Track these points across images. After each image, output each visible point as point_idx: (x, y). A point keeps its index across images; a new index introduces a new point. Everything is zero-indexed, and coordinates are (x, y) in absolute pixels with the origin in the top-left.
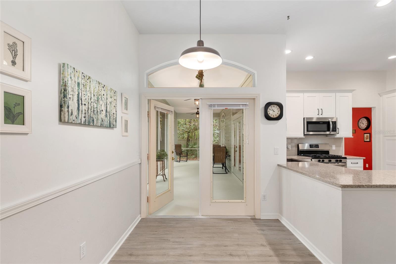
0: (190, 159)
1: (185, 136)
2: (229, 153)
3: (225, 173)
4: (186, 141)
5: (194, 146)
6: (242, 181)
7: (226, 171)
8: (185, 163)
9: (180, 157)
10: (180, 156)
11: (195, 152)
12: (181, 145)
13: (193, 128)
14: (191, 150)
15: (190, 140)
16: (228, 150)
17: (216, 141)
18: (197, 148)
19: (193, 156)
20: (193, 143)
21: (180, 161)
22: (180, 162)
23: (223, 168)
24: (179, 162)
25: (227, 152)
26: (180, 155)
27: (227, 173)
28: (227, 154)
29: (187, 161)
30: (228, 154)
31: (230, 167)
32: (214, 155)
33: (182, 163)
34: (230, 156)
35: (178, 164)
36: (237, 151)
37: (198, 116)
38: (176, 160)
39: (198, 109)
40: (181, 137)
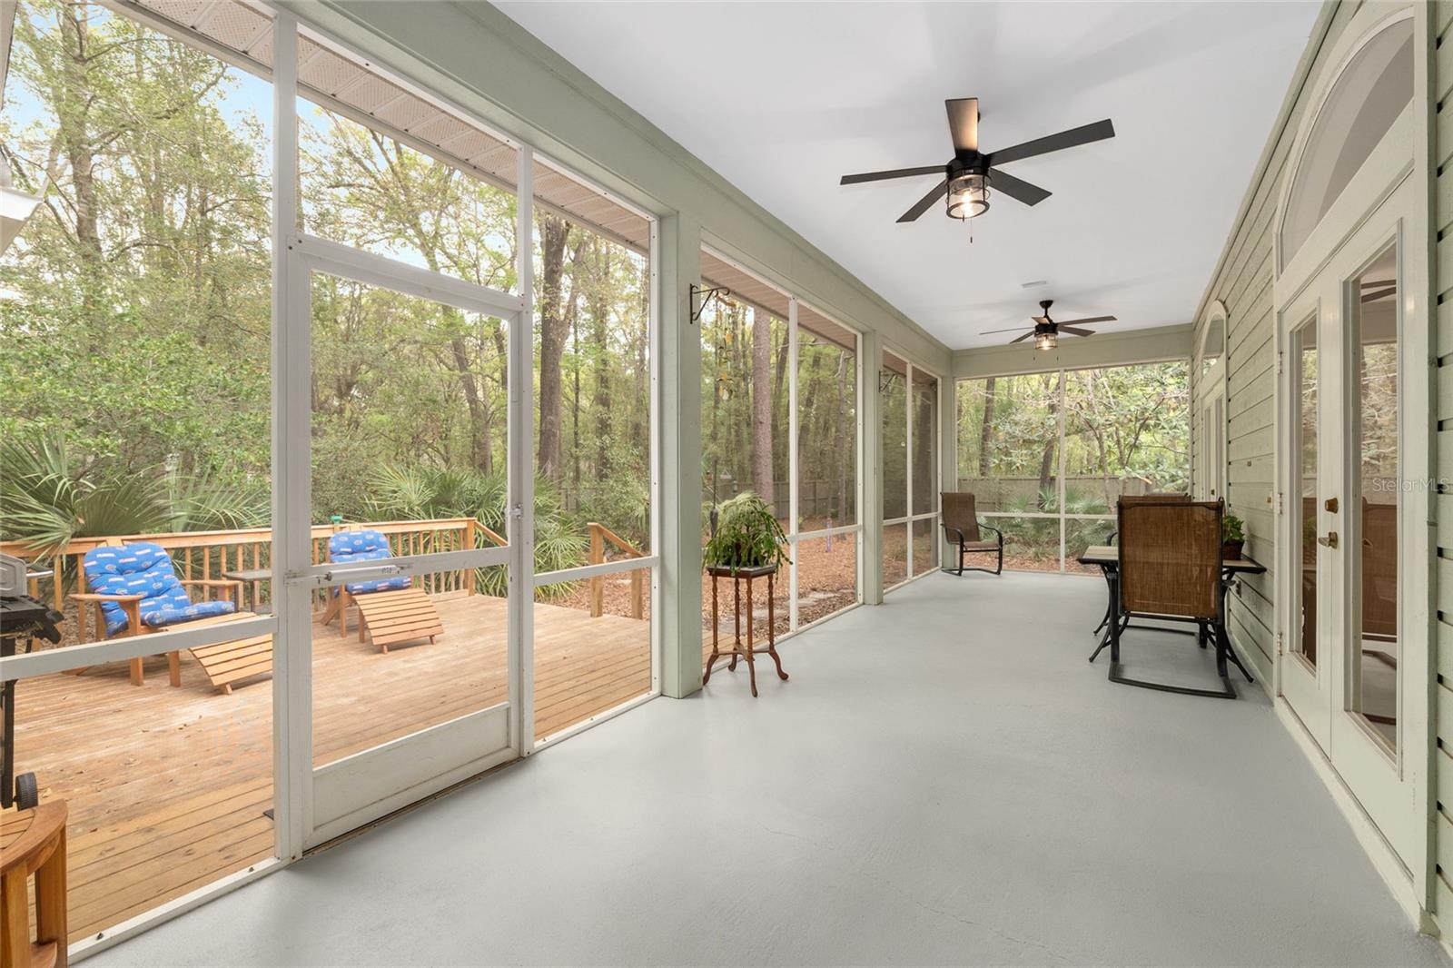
0: (1044, 559)
1: (1014, 459)
2: (1252, 548)
3: (1218, 686)
4: (1039, 482)
7: (1223, 672)
8: (991, 582)
9: (962, 552)
10: (962, 546)
11: (1054, 531)
12: (973, 497)
16: (1244, 529)
17: (1180, 482)
18: (1066, 512)
21: (961, 569)
22: (963, 572)
24: (960, 574)
25: (1241, 544)
26: (962, 541)
27: (1230, 694)
28: (1237, 557)
29: (998, 573)
30: (1245, 550)
31: (1263, 651)
32: (1117, 558)
33: (969, 582)
34: (1264, 570)
35: (953, 580)
36: (1333, 540)
37: (1046, 344)
38: (940, 565)
39: (1046, 304)
40: (999, 465)
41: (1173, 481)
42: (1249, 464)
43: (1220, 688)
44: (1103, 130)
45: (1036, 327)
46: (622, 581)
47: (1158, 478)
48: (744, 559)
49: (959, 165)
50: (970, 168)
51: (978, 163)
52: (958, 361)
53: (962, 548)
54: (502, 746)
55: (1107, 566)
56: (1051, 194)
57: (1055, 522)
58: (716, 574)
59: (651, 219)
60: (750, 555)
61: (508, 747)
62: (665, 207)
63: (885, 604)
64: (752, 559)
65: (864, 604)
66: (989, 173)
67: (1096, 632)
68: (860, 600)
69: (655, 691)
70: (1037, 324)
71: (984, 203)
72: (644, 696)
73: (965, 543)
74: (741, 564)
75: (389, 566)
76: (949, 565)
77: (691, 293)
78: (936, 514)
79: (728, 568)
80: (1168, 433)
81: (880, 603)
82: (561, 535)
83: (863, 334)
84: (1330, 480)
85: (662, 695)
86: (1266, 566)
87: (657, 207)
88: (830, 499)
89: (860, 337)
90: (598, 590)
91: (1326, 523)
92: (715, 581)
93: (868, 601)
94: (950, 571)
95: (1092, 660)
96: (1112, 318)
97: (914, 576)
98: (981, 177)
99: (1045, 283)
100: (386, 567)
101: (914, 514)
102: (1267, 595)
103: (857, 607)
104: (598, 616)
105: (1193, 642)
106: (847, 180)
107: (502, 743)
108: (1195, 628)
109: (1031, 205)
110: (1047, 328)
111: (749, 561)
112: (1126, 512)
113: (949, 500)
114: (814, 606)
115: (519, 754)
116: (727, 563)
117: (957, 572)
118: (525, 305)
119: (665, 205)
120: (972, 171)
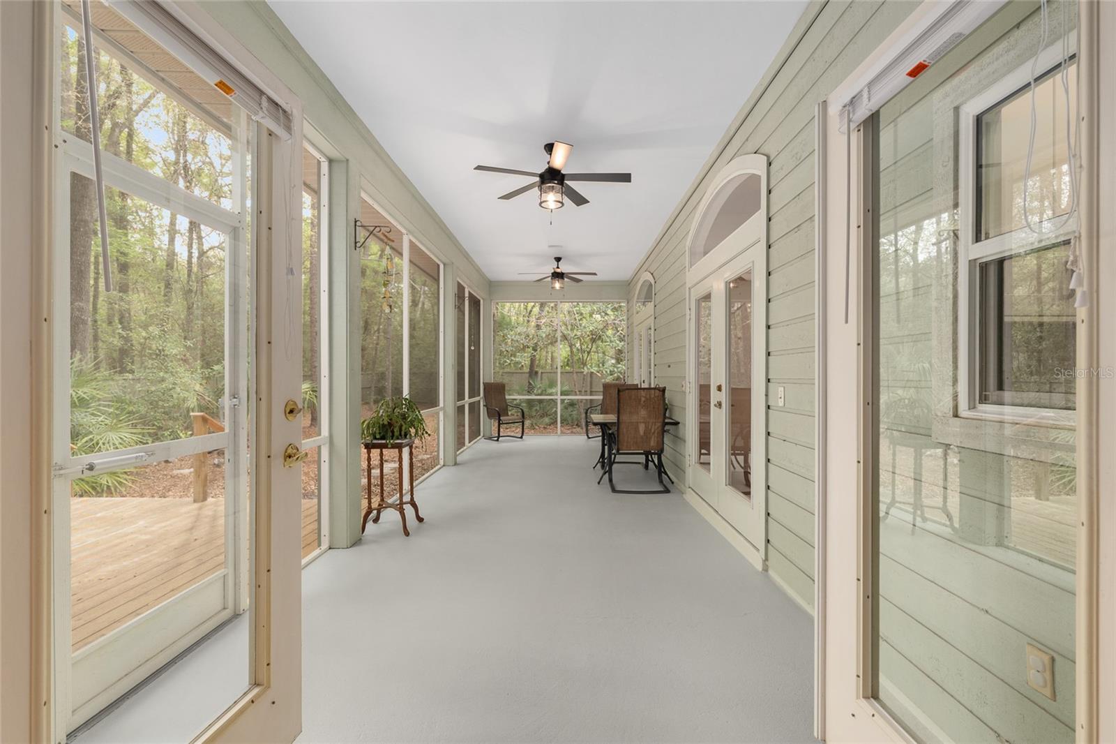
0: (537, 427)
4: (528, 375)
5: (550, 391)
6: (758, 550)
7: (661, 481)
8: (517, 443)
9: (499, 424)
10: (499, 420)
11: (552, 408)
12: (504, 385)
13: (544, 335)
14: (541, 401)
15: (537, 373)
17: (616, 375)
18: (557, 395)
19: (547, 420)
20: (546, 382)
21: (499, 437)
22: (500, 439)
23: (646, 467)
24: (498, 440)
26: (499, 417)
27: (667, 491)
29: (521, 437)
31: (681, 471)
32: (616, 421)
33: (505, 445)
34: (679, 423)
35: (493, 445)
36: (719, 405)
37: (557, 285)
38: (482, 434)
39: (558, 259)
40: (510, 364)
41: (611, 375)
42: (669, 366)
43: (661, 489)
44: (626, 178)
45: (552, 274)
46: (179, 471)
47: (604, 372)
48: (396, 433)
49: (547, 176)
50: (556, 180)
51: (559, 177)
52: (495, 287)
53: (499, 422)
54: (220, 609)
55: (604, 426)
56: (589, 202)
57: (554, 401)
58: (369, 447)
59: (323, 159)
60: (401, 430)
61: (224, 608)
62: (338, 154)
63: (459, 464)
64: (403, 433)
65: (444, 466)
66: (564, 185)
67: (594, 468)
68: (442, 462)
69: (325, 545)
70: (553, 271)
71: (562, 203)
72: (317, 552)
73: (501, 418)
74: (394, 438)
75: (141, 454)
76: (488, 435)
77: (355, 225)
78: (480, 398)
79: (384, 442)
80: (609, 345)
81: (456, 464)
82: (112, 428)
83: (444, 265)
84: (718, 375)
85: (330, 548)
86: (679, 421)
87: (334, 154)
88: (373, 388)
89: (442, 267)
90: (202, 476)
91: (715, 396)
92: (369, 453)
93: (447, 464)
94: (490, 438)
95: (599, 483)
96: (595, 274)
97: (469, 443)
98: (561, 186)
99: (561, 247)
100: (137, 455)
101: (469, 398)
102: (681, 436)
103: (440, 468)
104: (203, 501)
105: (640, 468)
106: (479, 168)
107: (220, 607)
108: (642, 459)
109: (578, 206)
110: (558, 276)
111: (400, 435)
112: (621, 393)
113: (488, 387)
114: (393, 473)
115: (235, 612)
116: (383, 438)
117: (496, 439)
118: (242, 222)
119: (340, 153)
120: (556, 182)
